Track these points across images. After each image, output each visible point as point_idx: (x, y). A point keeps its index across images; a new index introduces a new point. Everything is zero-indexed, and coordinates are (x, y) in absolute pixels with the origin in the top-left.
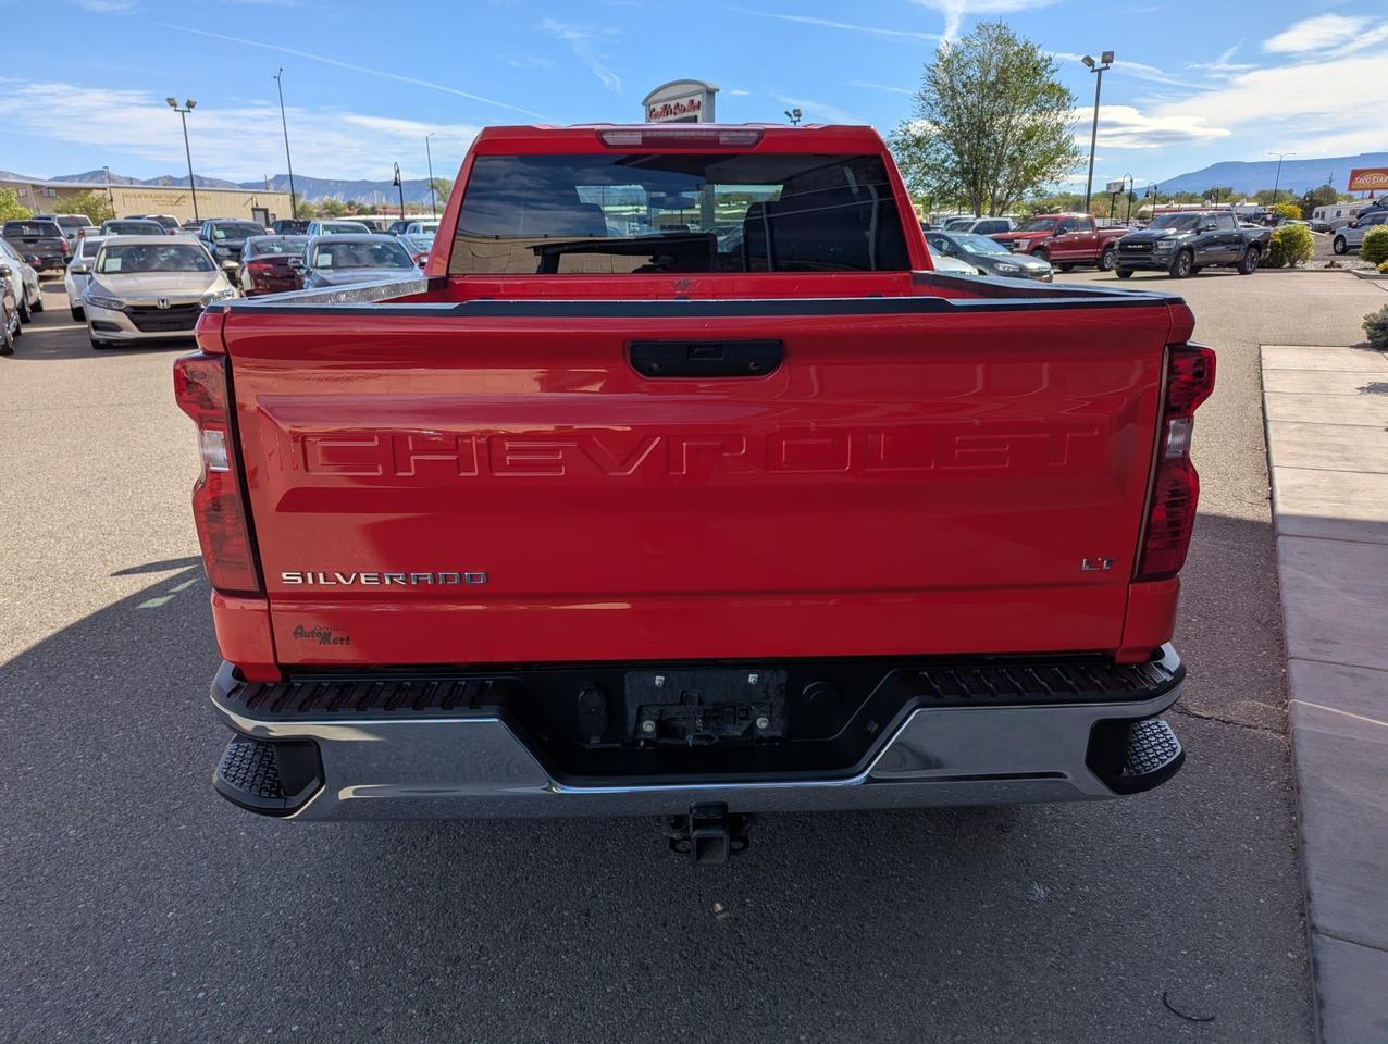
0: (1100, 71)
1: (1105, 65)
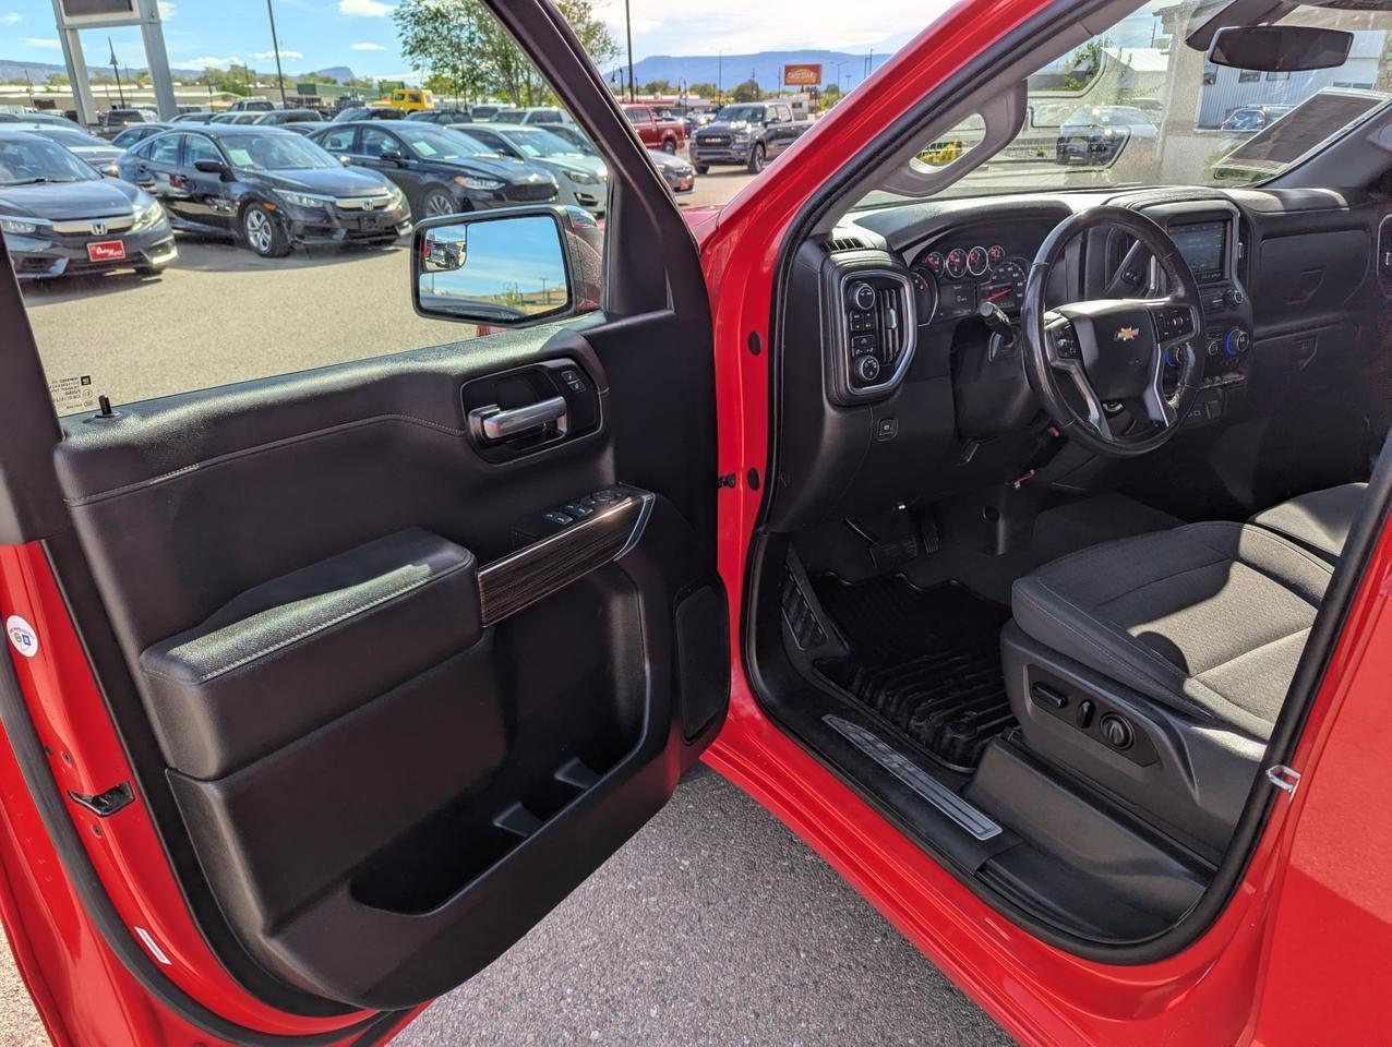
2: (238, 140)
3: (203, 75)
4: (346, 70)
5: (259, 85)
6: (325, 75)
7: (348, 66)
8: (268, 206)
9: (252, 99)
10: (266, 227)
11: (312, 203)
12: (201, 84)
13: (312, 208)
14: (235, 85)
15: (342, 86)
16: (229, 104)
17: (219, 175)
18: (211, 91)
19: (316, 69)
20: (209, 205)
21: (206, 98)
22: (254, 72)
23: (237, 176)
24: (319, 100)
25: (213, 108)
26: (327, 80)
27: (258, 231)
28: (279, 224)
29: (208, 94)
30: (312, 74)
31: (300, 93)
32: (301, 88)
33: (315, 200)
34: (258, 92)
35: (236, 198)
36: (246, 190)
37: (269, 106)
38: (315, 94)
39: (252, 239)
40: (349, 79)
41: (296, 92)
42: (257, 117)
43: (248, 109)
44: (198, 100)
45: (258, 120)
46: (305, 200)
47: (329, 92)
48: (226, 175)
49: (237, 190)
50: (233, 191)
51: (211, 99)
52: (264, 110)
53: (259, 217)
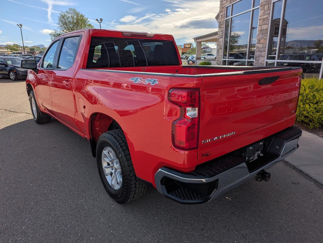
0: (100, 22)
1: (101, 21)
2: (9, 59)
3: (6, 46)
4: (43, 45)
5: (20, 49)
6: (37, 46)
7: (44, 45)
8: (14, 71)
9: (17, 52)
10: (14, 75)
11: (23, 70)
12: (5, 48)
13: (23, 71)
14: (14, 48)
15: (42, 49)
16: (11, 53)
17: (5, 65)
18: (8, 50)
19: (35, 45)
20: (3, 71)
21: (6, 51)
22: (19, 46)
23: (8, 66)
24: (35, 52)
25: (8, 53)
26: (38, 48)
27: (12, 76)
28: (17, 75)
29: (7, 51)
30: (34, 46)
31: (30, 50)
32: (31, 49)
33: (24, 70)
34: (20, 50)
35: (8, 70)
36: (10, 68)
37: (21, 53)
38: (34, 51)
39: (11, 77)
40: (43, 47)
41: (29, 50)
42: (18, 55)
43: (16, 54)
44: (4, 52)
45: (18, 56)
46: (22, 70)
47: (38, 50)
48: (6, 66)
49: (8, 68)
50: (7, 69)
51: (8, 52)
52: (20, 54)
53: (12, 73)
